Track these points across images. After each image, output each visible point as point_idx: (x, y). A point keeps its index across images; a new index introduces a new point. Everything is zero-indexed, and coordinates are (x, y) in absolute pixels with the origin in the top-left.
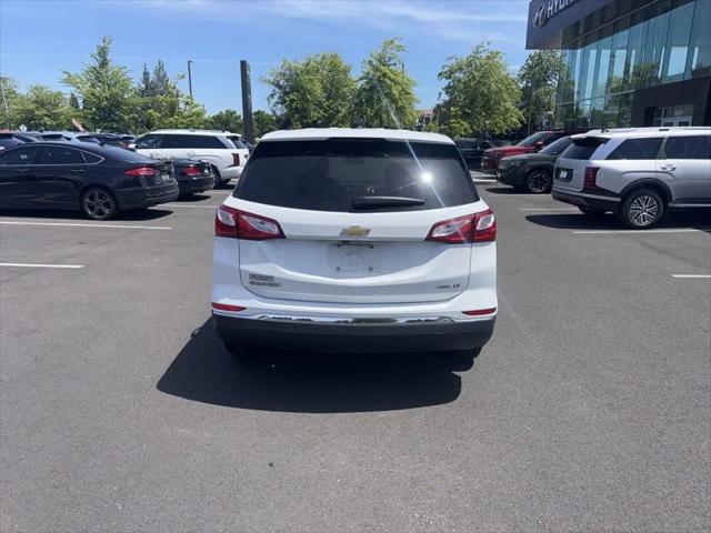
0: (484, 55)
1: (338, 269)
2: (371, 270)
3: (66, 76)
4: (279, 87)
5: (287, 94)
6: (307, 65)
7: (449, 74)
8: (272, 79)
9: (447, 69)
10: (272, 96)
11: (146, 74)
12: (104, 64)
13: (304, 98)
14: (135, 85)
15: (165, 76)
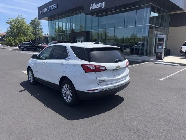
0: (20, 19)
1: (114, 75)
2: (119, 75)
7: (10, 23)
9: (9, 21)
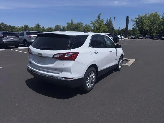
1: (39, 62)
2: (44, 63)
3: (91, 22)
4: (136, 22)
5: (138, 23)
6: (145, 16)
8: (135, 20)
10: (134, 24)
11: (107, 21)
12: (99, 19)
13: (143, 25)
14: (104, 23)
15: (111, 21)
